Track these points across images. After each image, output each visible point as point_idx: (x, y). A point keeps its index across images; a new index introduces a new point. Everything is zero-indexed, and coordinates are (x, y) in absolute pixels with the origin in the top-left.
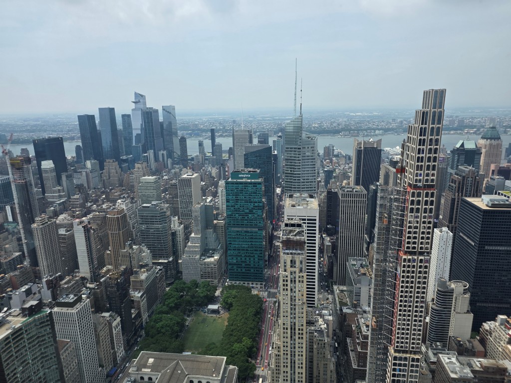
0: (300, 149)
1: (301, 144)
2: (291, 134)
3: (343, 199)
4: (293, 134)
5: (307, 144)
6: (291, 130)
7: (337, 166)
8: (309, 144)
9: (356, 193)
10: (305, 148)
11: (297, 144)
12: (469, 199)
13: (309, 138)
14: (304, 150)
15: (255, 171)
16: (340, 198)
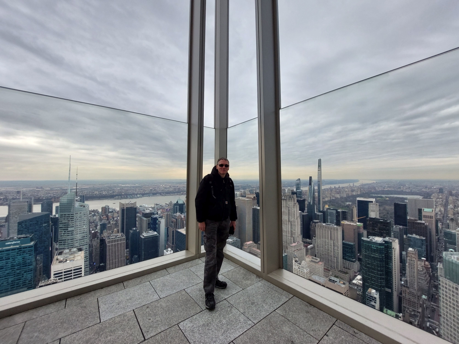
0: (73, 214)
1: (73, 211)
2: (65, 204)
3: (109, 244)
4: (67, 204)
5: (80, 211)
6: (66, 202)
7: (111, 219)
8: (81, 211)
9: (118, 239)
10: (78, 213)
11: (70, 212)
12: (179, 230)
13: (81, 206)
14: (77, 215)
15: (26, 237)
16: (107, 243)
